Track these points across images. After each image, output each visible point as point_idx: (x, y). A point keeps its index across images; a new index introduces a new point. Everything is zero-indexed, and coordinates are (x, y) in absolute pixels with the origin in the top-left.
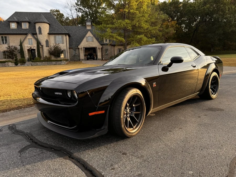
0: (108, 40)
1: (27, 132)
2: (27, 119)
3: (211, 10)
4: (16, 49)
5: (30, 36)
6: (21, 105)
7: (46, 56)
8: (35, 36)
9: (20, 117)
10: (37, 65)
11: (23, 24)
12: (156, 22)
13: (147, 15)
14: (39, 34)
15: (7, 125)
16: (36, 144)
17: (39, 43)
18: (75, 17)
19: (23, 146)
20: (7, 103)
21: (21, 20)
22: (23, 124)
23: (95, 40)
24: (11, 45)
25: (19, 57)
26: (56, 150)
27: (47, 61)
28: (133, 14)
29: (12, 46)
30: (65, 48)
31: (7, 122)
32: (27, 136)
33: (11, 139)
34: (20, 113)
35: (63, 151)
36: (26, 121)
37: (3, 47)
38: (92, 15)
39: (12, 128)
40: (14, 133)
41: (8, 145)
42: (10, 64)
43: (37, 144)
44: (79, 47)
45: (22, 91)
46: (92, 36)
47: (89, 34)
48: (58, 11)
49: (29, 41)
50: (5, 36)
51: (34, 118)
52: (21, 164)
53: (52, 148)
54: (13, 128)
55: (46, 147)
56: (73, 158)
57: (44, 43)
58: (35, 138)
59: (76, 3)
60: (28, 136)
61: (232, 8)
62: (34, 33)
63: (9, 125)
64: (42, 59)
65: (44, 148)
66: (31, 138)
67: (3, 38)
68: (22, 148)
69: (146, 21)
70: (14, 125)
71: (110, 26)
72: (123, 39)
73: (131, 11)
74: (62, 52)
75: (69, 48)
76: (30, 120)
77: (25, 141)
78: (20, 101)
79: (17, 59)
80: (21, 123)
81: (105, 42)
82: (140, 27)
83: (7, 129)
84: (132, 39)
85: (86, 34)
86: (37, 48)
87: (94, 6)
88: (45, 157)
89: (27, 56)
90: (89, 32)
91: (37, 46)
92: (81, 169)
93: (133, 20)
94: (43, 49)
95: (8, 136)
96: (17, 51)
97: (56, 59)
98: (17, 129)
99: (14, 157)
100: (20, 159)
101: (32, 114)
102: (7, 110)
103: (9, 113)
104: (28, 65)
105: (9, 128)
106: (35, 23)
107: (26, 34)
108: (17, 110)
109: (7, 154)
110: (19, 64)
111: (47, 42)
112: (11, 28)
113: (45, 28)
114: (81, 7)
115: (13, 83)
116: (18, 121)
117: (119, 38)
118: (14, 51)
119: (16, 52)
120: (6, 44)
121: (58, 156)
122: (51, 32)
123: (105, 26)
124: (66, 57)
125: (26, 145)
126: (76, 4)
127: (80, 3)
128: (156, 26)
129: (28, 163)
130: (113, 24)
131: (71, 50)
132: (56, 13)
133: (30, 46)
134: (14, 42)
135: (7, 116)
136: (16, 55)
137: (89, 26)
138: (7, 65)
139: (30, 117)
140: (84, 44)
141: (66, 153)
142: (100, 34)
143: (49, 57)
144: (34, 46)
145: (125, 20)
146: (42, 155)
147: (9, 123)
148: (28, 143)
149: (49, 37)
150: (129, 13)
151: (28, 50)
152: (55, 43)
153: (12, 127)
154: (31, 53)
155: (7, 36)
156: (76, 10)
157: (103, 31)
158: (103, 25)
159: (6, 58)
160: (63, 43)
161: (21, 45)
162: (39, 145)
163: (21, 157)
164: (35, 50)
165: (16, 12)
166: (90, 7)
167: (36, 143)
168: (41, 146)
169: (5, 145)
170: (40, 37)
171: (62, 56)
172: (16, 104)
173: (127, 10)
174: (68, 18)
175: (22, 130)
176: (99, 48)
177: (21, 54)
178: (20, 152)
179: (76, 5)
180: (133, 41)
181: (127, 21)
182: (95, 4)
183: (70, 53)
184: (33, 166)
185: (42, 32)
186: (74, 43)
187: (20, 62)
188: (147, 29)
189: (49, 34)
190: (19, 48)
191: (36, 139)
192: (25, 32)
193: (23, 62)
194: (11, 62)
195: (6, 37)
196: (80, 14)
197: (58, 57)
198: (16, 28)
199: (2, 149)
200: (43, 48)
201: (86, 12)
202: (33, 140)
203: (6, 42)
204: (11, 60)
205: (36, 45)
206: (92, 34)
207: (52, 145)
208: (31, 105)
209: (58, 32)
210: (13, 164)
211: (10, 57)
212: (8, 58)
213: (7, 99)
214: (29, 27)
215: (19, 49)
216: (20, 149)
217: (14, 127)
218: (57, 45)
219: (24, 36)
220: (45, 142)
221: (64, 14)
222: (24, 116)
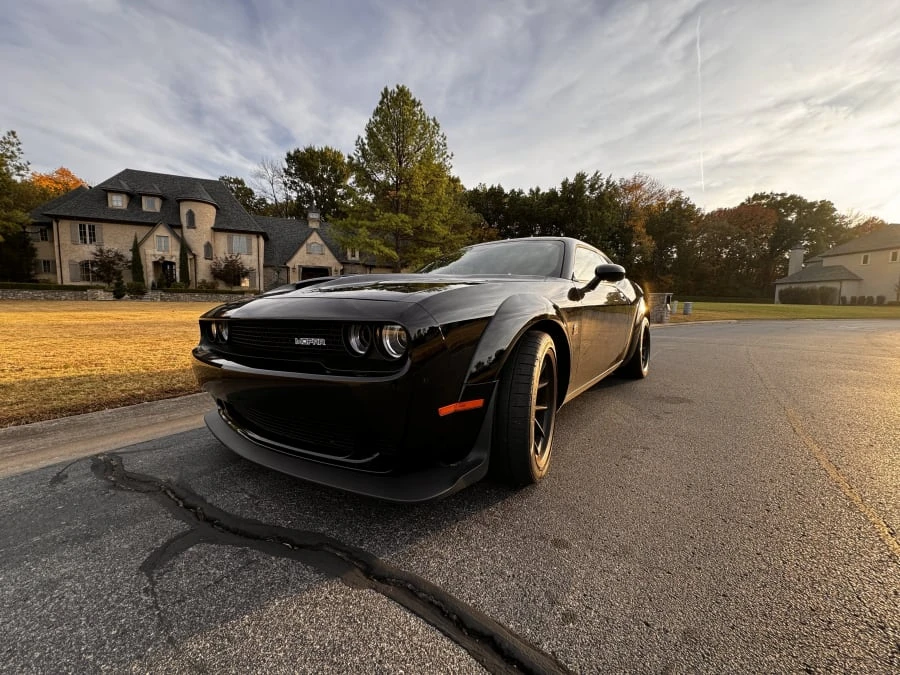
0: (357, 254)
1: (169, 481)
2: (161, 435)
3: (562, 214)
4: (120, 260)
5: (162, 231)
6: (142, 392)
7: (204, 281)
8: (178, 232)
9: (135, 428)
10: (178, 300)
11: (144, 199)
12: (462, 226)
13: (445, 209)
14: (188, 227)
15: (86, 458)
16: (213, 526)
17: (185, 249)
18: (281, 199)
19: (156, 539)
20: (89, 385)
21: (141, 190)
22: (150, 450)
23: (327, 251)
24: (106, 247)
25: (127, 279)
26: (301, 547)
27: (206, 292)
28: (418, 203)
29: (108, 251)
30: (255, 265)
31: (89, 446)
32: (169, 493)
33: (105, 511)
34: (136, 415)
35: (331, 550)
36: (160, 440)
37: (81, 252)
38: (321, 200)
39: (106, 466)
40: (114, 486)
41: (87, 537)
42: (100, 293)
43: (218, 525)
44: (288, 265)
45: (141, 355)
46: (321, 242)
47: (315, 238)
48: (241, 182)
49: (160, 242)
50: (92, 223)
51: (187, 432)
52: (158, 634)
53: (282, 540)
54: (112, 468)
55: (256, 538)
56: (382, 579)
57: (199, 250)
58: (202, 499)
59: (284, 169)
60: (173, 492)
61: (596, 214)
62: (176, 223)
63: (94, 458)
64: (192, 287)
65: (252, 541)
66: (189, 501)
67: (85, 229)
68: (157, 550)
69: (443, 222)
70: (112, 454)
71: (368, 223)
72: (395, 253)
73: (413, 196)
74: (246, 274)
75: (265, 267)
76: (171, 436)
77: (163, 516)
78: (135, 381)
79: (123, 282)
80: (141, 447)
81: (350, 258)
82: (430, 232)
83: (89, 470)
84: (412, 254)
85: (307, 239)
86: (181, 259)
87: (328, 181)
88: (268, 584)
89: (150, 277)
90: (315, 234)
91: (181, 255)
92: (441, 631)
93: (414, 216)
94: (195, 263)
95: (91, 498)
96: (121, 263)
97: (229, 289)
98: (127, 468)
99: (118, 601)
100: (151, 608)
101: (180, 419)
102: (88, 407)
103: (95, 416)
104: (152, 300)
105: (94, 467)
106: (179, 201)
107: (153, 225)
108: (124, 405)
109: (84, 587)
110: (127, 296)
111: (208, 247)
112: (110, 205)
113: (207, 215)
114: (296, 181)
115: (109, 336)
116: (131, 442)
117: (387, 250)
118: (113, 263)
119: (119, 266)
120: (91, 242)
121: (319, 573)
122: (221, 227)
123: (354, 221)
124: (255, 286)
125: (170, 535)
126: (285, 171)
127: (295, 170)
128: (462, 233)
129: (195, 629)
130: (372, 218)
131: (270, 270)
132: (234, 186)
133: (161, 253)
134: (116, 240)
135: (90, 425)
136: (118, 274)
137: (314, 220)
138: (92, 295)
139: (173, 429)
140: (301, 259)
141: (345, 558)
142: (342, 238)
143: (212, 283)
144: (173, 254)
145: (400, 215)
146: (249, 576)
147: (94, 449)
148: (178, 526)
149: (214, 237)
150: (408, 200)
151: (156, 264)
152: (230, 251)
153: (107, 462)
154: (164, 271)
155: (97, 225)
156: (286, 184)
157: (349, 231)
158: (349, 219)
159: (88, 280)
160: (250, 253)
161: (136, 249)
162: (228, 529)
163: (154, 594)
164: (174, 263)
165: (127, 170)
166: (317, 182)
167: (210, 521)
168: (235, 532)
169: (74, 540)
170: (189, 235)
171: (246, 283)
172: (123, 388)
173: (404, 194)
174: (263, 200)
175: (150, 474)
176: (336, 271)
177: (134, 272)
178: (148, 568)
179: (284, 174)
180: (415, 258)
181: (403, 216)
182: (329, 177)
183: (264, 276)
184: (222, 638)
185: (197, 224)
186: (277, 256)
187: (130, 292)
188: (444, 238)
189: (215, 229)
190: (129, 256)
191: (211, 504)
192: (149, 220)
193: (138, 292)
194: (103, 288)
195: (92, 228)
196: (294, 195)
197: (235, 285)
198: (125, 207)
199: (60, 559)
200: (195, 260)
201: (309, 192)
202: (195, 508)
203: (93, 240)
204: (103, 284)
205: (177, 253)
206: (323, 239)
207: (280, 527)
208: (175, 390)
209: (237, 228)
210: (115, 637)
211: (101, 278)
212: (94, 280)
213: (89, 373)
214: (162, 208)
215: (130, 259)
216: (148, 554)
217: (114, 463)
218: (234, 258)
219: (146, 230)
220: (248, 514)
221: (255, 191)
222: (149, 425)
